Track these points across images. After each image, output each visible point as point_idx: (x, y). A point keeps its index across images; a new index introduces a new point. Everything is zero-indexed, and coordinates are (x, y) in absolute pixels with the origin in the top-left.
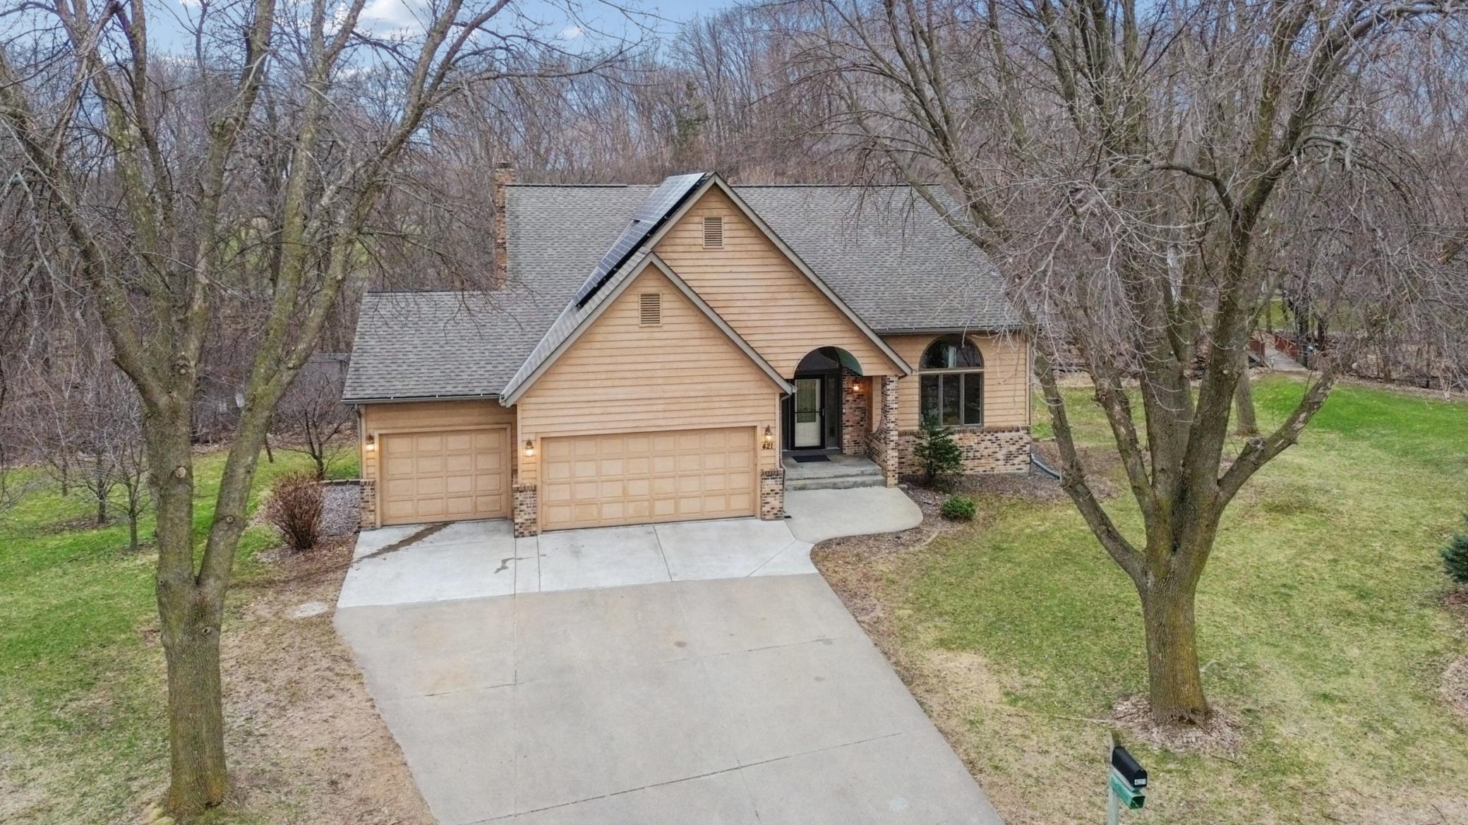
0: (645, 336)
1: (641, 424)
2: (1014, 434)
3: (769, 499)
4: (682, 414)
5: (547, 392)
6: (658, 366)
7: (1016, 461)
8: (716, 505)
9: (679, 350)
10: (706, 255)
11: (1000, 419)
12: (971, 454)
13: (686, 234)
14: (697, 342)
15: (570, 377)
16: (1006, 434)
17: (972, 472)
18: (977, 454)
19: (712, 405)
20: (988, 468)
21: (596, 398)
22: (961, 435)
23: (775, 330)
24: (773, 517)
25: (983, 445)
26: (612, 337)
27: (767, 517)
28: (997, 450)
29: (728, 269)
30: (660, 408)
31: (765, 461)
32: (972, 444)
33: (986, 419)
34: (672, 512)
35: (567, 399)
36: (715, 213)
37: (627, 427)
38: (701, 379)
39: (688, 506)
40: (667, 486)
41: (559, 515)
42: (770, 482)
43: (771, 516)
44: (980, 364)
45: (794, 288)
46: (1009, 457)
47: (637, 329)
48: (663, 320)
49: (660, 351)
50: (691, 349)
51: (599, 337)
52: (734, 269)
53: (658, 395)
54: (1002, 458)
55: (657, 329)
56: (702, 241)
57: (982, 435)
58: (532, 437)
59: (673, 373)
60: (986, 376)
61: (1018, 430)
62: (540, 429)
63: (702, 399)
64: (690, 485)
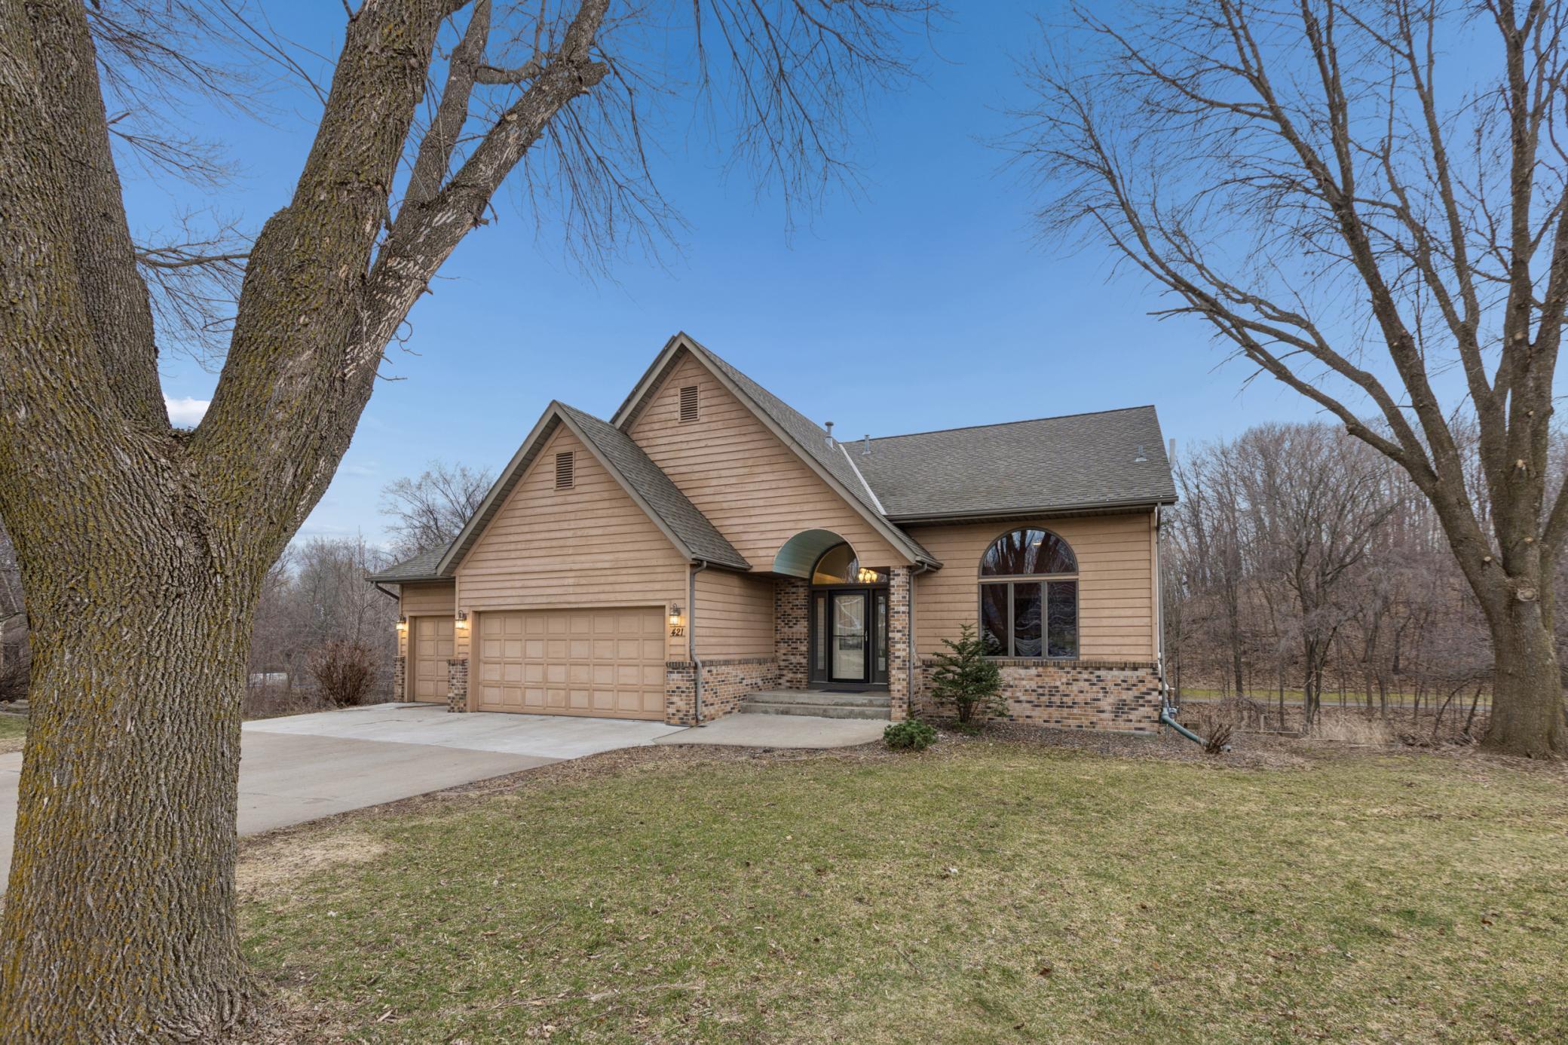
0: (559, 500)
1: (553, 599)
2: (1128, 673)
3: (675, 699)
4: (592, 589)
5: (481, 564)
6: (569, 534)
7: (1134, 716)
8: (628, 702)
9: (589, 514)
10: (683, 430)
11: (1107, 650)
12: (1056, 699)
13: (662, 409)
14: (606, 504)
15: (496, 548)
16: (1115, 672)
17: (1058, 726)
18: (1065, 699)
19: (620, 579)
20: (1086, 723)
21: (515, 570)
22: (1040, 669)
23: (753, 512)
24: (678, 722)
25: (1075, 688)
26: (532, 503)
27: (672, 721)
28: (1101, 695)
29: (702, 444)
30: (571, 581)
31: (673, 651)
32: (1058, 683)
33: (1082, 650)
34: (586, 706)
35: (494, 571)
36: (690, 383)
37: (541, 602)
38: (609, 548)
39: (603, 700)
40: (582, 674)
41: (491, 695)
42: (675, 676)
43: (676, 720)
44: (1071, 567)
45: (774, 460)
46: (1120, 708)
47: (552, 493)
48: (576, 482)
49: (572, 516)
50: (600, 513)
51: (521, 505)
52: (710, 443)
53: (568, 567)
54: (1108, 708)
55: (570, 492)
56: (678, 415)
57: (1073, 672)
58: (466, 610)
59: (583, 541)
60: (1081, 586)
61: (1135, 667)
62: (473, 602)
63: (608, 572)
64: (603, 676)
